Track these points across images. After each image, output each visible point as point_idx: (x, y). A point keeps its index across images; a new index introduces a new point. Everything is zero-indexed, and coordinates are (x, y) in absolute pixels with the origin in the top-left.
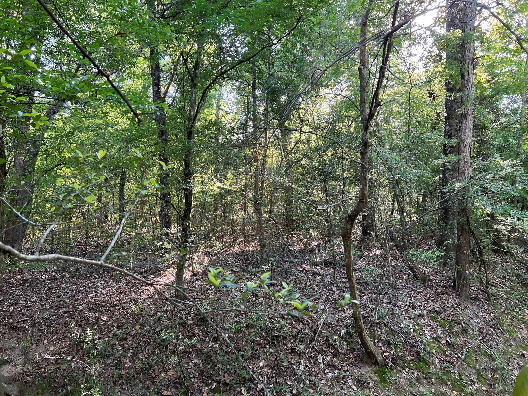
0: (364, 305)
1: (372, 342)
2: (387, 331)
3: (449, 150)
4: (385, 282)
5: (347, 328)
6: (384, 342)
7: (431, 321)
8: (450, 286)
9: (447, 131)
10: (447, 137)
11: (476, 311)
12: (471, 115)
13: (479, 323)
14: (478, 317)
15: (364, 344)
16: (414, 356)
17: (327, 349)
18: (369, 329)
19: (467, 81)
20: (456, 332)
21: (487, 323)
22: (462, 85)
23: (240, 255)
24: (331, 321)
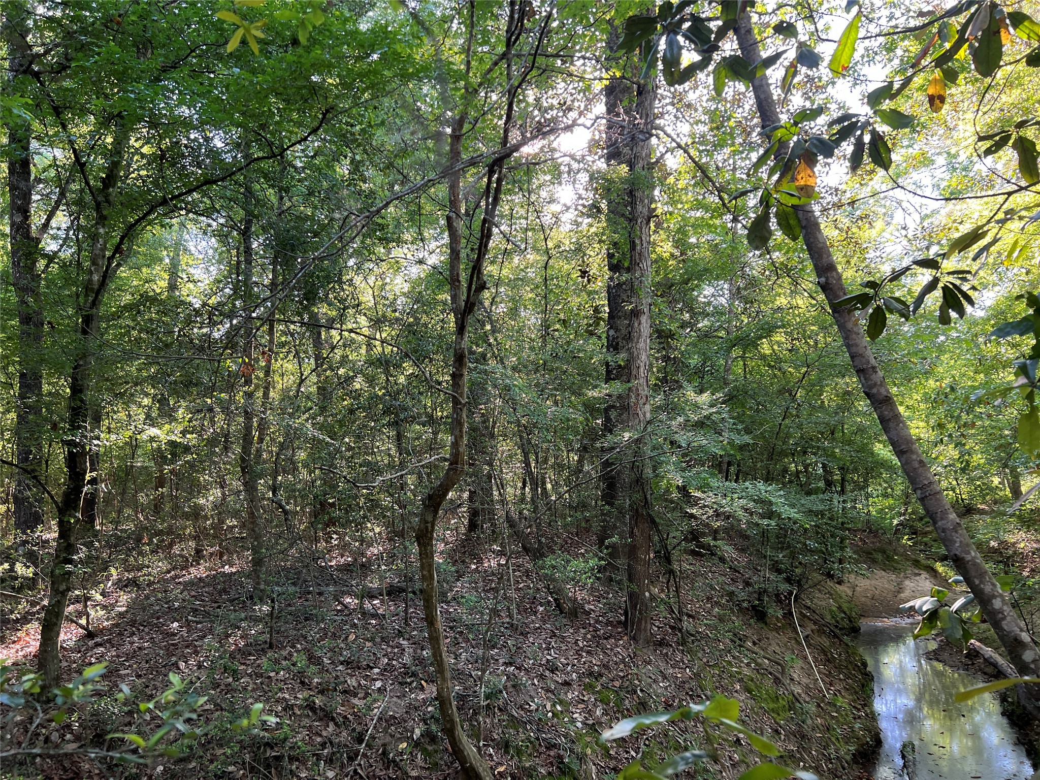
0: (462, 673)
1: (475, 746)
2: (504, 721)
3: (615, 372)
4: (503, 623)
5: (427, 724)
6: (497, 745)
7: (585, 693)
8: (620, 622)
9: (611, 338)
10: (611, 350)
11: (662, 666)
12: (647, 313)
13: (666, 688)
14: (665, 677)
15: (457, 752)
16: (553, 766)
17: (384, 772)
18: (470, 720)
19: (640, 254)
20: (628, 710)
21: (680, 686)
22: (631, 260)
23: (208, 585)
24: (394, 711)
